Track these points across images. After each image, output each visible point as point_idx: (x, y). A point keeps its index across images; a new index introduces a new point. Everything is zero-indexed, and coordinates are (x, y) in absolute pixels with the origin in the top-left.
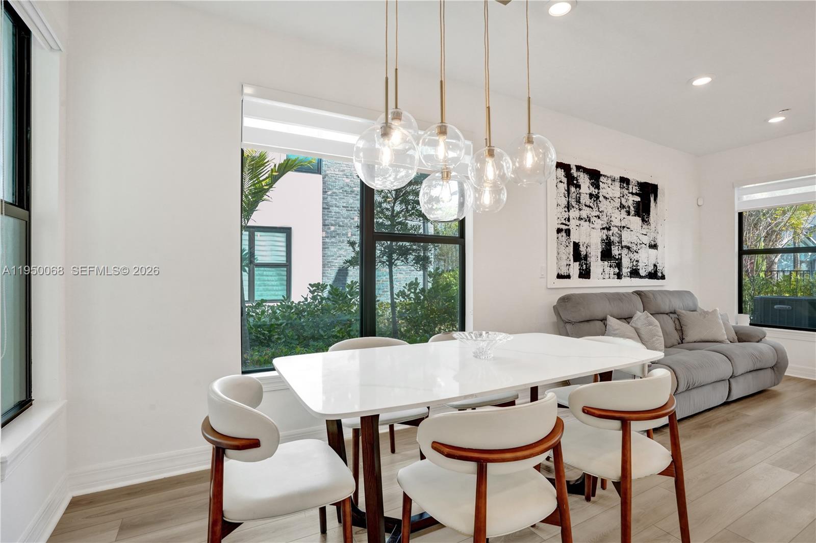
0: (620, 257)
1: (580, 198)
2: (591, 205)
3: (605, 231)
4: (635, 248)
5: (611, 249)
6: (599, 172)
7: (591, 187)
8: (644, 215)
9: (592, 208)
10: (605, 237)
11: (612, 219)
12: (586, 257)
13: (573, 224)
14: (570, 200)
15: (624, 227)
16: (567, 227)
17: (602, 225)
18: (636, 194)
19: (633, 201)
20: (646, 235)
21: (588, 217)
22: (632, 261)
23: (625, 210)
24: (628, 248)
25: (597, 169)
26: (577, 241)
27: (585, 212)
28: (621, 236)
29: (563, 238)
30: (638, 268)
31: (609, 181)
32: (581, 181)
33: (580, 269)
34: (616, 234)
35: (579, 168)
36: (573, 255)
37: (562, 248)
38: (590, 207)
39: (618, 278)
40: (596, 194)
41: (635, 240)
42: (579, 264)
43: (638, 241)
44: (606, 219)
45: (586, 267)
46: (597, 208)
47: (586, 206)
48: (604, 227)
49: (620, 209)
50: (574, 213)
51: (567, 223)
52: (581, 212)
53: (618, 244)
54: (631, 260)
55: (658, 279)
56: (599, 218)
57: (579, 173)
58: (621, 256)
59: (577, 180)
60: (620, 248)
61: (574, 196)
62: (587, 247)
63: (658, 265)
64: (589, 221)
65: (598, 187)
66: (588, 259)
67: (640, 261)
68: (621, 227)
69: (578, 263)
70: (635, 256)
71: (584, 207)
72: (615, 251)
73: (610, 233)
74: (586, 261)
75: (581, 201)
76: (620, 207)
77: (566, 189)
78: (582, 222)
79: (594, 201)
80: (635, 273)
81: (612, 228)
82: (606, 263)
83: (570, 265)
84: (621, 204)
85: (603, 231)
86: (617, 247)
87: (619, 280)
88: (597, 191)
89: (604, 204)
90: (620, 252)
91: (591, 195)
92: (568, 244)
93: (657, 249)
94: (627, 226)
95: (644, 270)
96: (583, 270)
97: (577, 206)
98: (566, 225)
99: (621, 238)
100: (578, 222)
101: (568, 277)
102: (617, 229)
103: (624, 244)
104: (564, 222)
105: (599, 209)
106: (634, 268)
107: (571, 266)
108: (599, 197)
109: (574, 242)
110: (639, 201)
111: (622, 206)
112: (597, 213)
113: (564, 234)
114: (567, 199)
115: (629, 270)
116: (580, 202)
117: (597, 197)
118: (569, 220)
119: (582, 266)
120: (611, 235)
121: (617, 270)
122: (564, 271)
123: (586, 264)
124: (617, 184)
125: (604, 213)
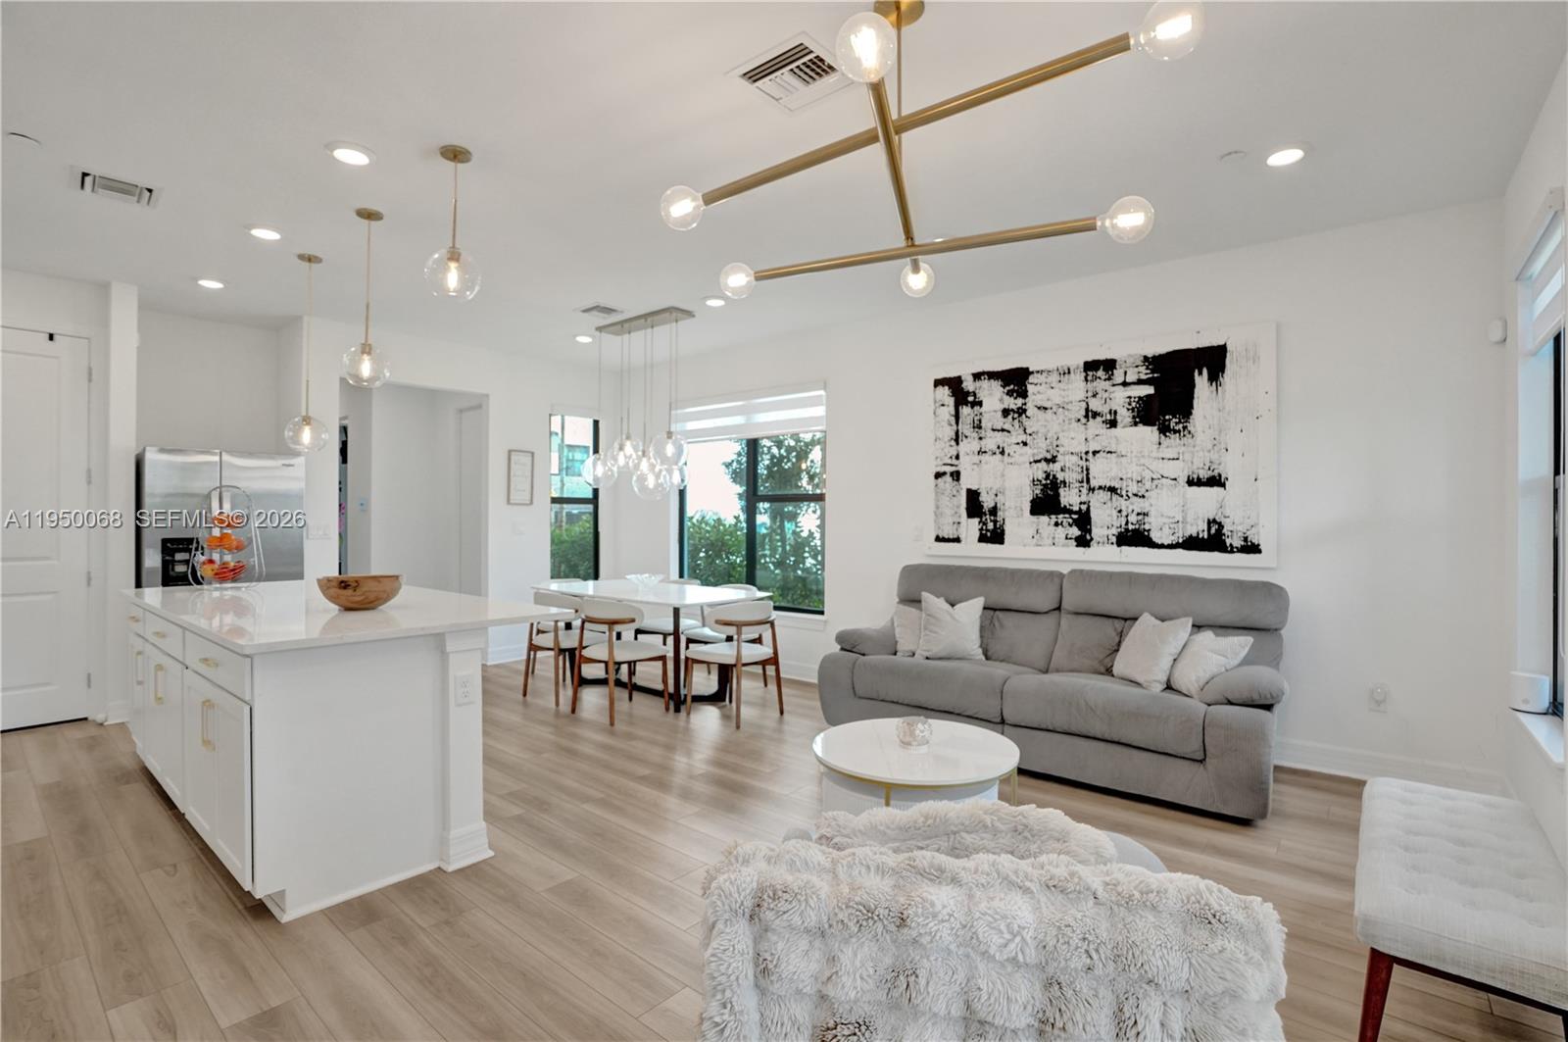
0: (1084, 507)
1: (980, 421)
2: (1006, 427)
3: (1043, 465)
4: (1133, 488)
5: (1058, 495)
6: (1027, 369)
7: (1006, 398)
8: (1170, 420)
9: (1009, 432)
10: (1041, 476)
11: (1059, 443)
12: (994, 511)
13: (965, 466)
14: (960, 427)
15: (1095, 453)
16: (953, 469)
17: (1034, 455)
18: (1140, 382)
19: (1130, 397)
20: (1178, 459)
21: (999, 447)
22: (1124, 513)
23: (1099, 419)
24: (1112, 490)
25: (1020, 366)
26: (974, 488)
27: (992, 441)
28: (1087, 469)
29: (947, 485)
30: (1147, 527)
31: (1055, 377)
32: (982, 396)
33: (981, 530)
34: (1074, 467)
35: (977, 376)
36: (967, 509)
37: (945, 500)
38: (1003, 430)
39: (1077, 546)
40: (1019, 408)
41: (1133, 471)
42: (980, 523)
43: (1148, 475)
44: (1043, 445)
45: (995, 525)
46: (1021, 431)
47: (993, 430)
48: (1037, 458)
49: (1084, 420)
50: (968, 446)
51: (954, 462)
52: (983, 442)
53: (1078, 485)
54: (1120, 511)
55: (1232, 552)
56: (1025, 444)
57: (978, 384)
58: (1089, 507)
59: (975, 394)
60: (1084, 491)
61: (969, 420)
62: (996, 495)
63: (1225, 522)
64: (1002, 453)
65: (1024, 394)
66: (999, 513)
67: (1152, 513)
68: (1087, 453)
69: (977, 520)
70: (1138, 505)
71: (990, 433)
72: (1069, 498)
73: (1055, 468)
74: (995, 515)
75: (983, 425)
76: (1087, 416)
77: (953, 413)
78: (984, 457)
79: (1014, 419)
80: (1134, 537)
81: (1059, 458)
82: (1044, 519)
83: (959, 523)
84: (1087, 410)
85: (1035, 466)
86: (1077, 490)
87: (1081, 549)
88: (1020, 401)
89: (1035, 421)
90: (1084, 498)
91: (1006, 412)
92: (955, 493)
93: (1223, 485)
94: (1107, 450)
95: (1166, 530)
96: (987, 530)
97: (975, 435)
98: (952, 465)
99: (1088, 474)
100: (976, 458)
101: (957, 540)
102: (1075, 459)
103: (1094, 483)
104: (949, 462)
105: (1025, 429)
106: (1131, 527)
107: (962, 524)
108: (1025, 411)
109: (969, 491)
110: (1148, 396)
111: (1090, 414)
112: (1023, 438)
113: (948, 478)
114: (955, 427)
115: (1115, 531)
116: (980, 427)
117: (1021, 411)
118: (957, 457)
119: (985, 524)
120: (1059, 469)
121: (1075, 532)
122: (948, 533)
123: (995, 522)
124: (1078, 377)
125: (1040, 435)
